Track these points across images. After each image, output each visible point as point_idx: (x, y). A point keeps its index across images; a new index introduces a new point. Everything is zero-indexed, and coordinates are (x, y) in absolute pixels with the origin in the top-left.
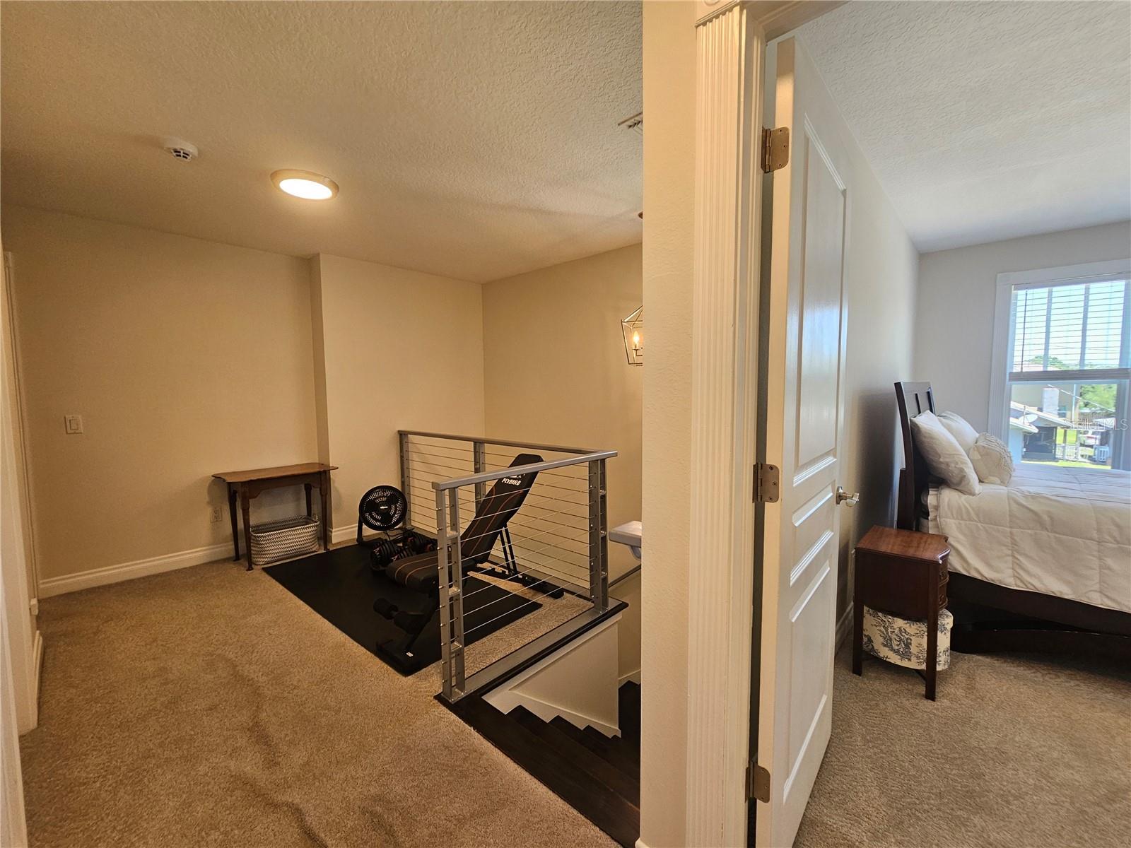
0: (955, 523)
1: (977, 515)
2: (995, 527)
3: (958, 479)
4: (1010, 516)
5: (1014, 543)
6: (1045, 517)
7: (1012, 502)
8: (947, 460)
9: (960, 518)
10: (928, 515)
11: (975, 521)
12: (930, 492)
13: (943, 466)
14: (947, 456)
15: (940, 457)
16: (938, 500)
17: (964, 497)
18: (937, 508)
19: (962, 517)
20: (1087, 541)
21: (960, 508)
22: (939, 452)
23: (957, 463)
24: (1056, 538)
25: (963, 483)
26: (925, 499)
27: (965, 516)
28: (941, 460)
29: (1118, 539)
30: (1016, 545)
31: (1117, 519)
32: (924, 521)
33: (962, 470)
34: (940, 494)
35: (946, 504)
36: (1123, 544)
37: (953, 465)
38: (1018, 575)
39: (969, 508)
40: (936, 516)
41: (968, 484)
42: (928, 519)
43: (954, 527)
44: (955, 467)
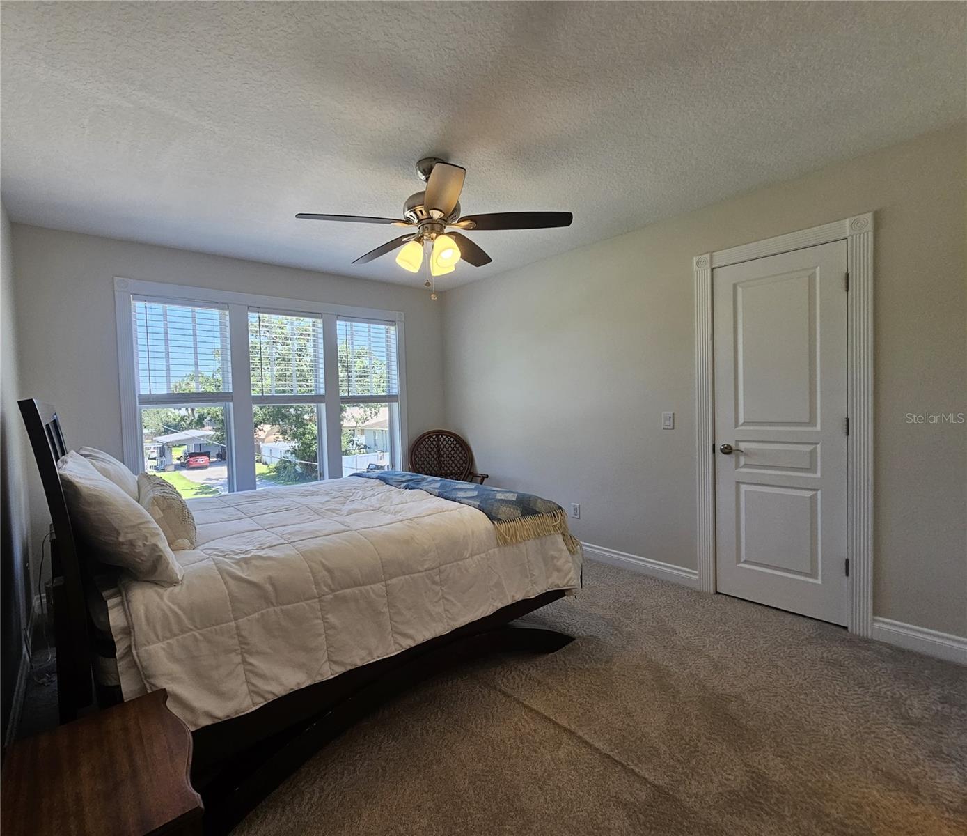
0: (163, 649)
1: (192, 619)
2: (217, 628)
3: (149, 564)
4: (231, 601)
5: (243, 642)
6: (269, 587)
7: (228, 579)
8: (130, 536)
9: (168, 634)
10: (114, 650)
11: (192, 630)
12: (110, 603)
13: (125, 549)
14: (129, 530)
15: (118, 534)
16: (127, 613)
17: (166, 593)
18: (128, 631)
19: (171, 631)
20: (309, 602)
21: (165, 616)
22: (116, 525)
23: (146, 539)
24: (282, 610)
25: (160, 569)
26: (102, 619)
27: (175, 629)
28: (121, 539)
29: (333, 587)
30: (245, 644)
31: (326, 563)
32: (108, 662)
33: (155, 548)
34: (128, 602)
35: (143, 619)
36: (338, 590)
37: (140, 543)
38: (255, 690)
39: (177, 610)
40: (130, 647)
41: (167, 567)
42: (115, 657)
43: (162, 654)
44: (145, 545)
